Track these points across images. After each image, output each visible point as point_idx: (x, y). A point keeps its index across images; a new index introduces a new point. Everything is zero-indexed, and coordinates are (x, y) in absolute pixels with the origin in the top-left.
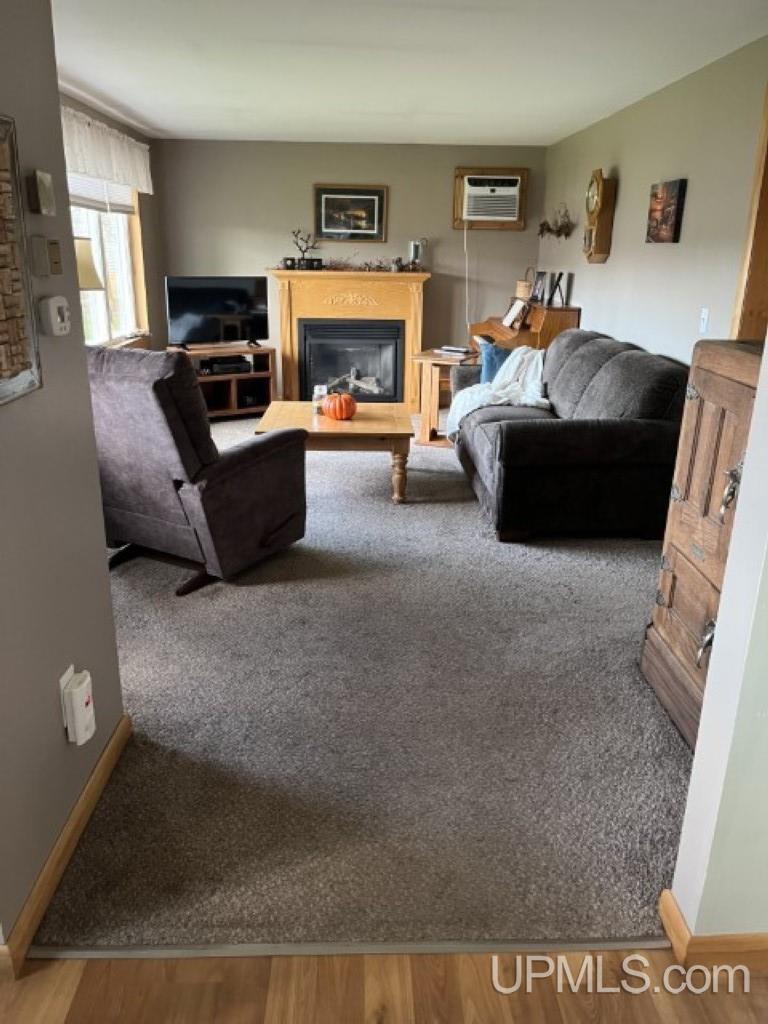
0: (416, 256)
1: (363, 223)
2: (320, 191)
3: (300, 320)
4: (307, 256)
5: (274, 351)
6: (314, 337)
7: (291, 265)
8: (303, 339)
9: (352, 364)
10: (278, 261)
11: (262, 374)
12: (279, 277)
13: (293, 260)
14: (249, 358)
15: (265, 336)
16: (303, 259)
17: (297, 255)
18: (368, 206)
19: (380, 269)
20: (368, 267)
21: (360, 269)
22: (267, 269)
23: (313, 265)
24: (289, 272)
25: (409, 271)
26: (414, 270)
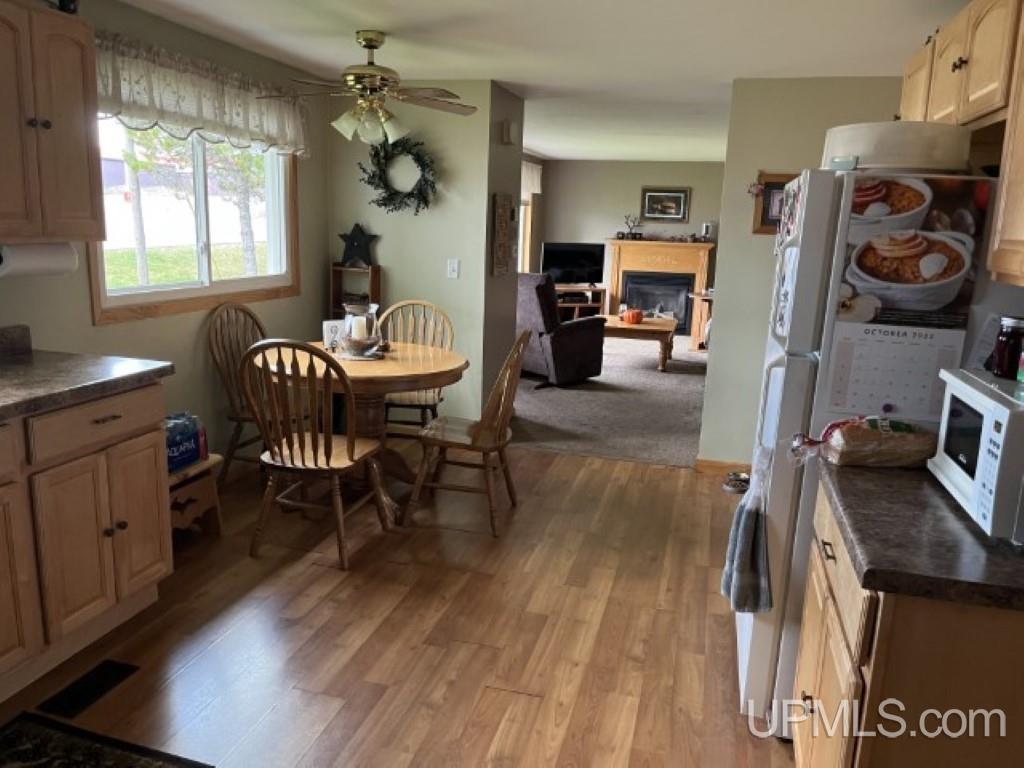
0: (707, 233)
1: (673, 211)
2: (645, 191)
3: (625, 273)
4: (633, 231)
5: (604, 291)
6: (633, 283)
7: (622, 237)
8: (625, 284)
9: (659, 302)
10: (614, 234)
11: (596, 305)
12: (613, 245)
13: (623, 234)
14: (589, 294)
15: (600, 280)
16: (631, 233)
17: (626, 230)
18: (677, 201)
19: (681, 240)
20: (673, 239)
21: (667, 240)
22: (607, 239)
23: (636, 237)
24: (620, 242)
25: (701, 242)
26: (705, 242)
